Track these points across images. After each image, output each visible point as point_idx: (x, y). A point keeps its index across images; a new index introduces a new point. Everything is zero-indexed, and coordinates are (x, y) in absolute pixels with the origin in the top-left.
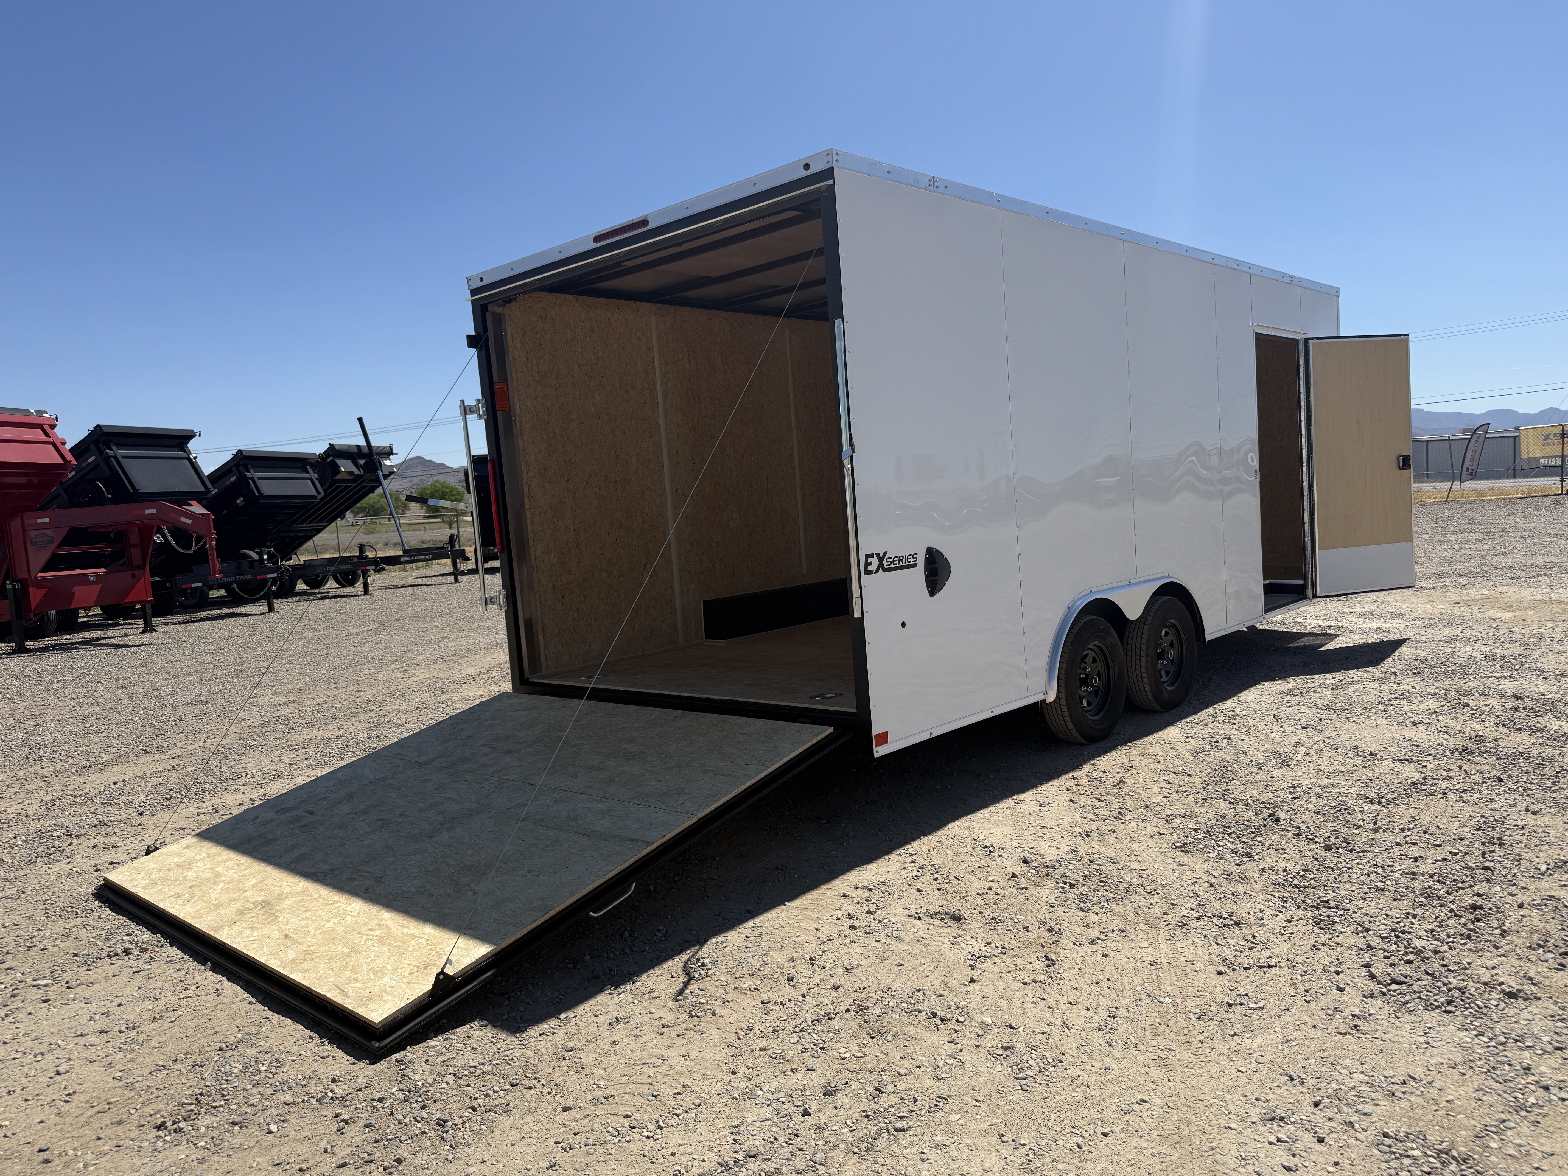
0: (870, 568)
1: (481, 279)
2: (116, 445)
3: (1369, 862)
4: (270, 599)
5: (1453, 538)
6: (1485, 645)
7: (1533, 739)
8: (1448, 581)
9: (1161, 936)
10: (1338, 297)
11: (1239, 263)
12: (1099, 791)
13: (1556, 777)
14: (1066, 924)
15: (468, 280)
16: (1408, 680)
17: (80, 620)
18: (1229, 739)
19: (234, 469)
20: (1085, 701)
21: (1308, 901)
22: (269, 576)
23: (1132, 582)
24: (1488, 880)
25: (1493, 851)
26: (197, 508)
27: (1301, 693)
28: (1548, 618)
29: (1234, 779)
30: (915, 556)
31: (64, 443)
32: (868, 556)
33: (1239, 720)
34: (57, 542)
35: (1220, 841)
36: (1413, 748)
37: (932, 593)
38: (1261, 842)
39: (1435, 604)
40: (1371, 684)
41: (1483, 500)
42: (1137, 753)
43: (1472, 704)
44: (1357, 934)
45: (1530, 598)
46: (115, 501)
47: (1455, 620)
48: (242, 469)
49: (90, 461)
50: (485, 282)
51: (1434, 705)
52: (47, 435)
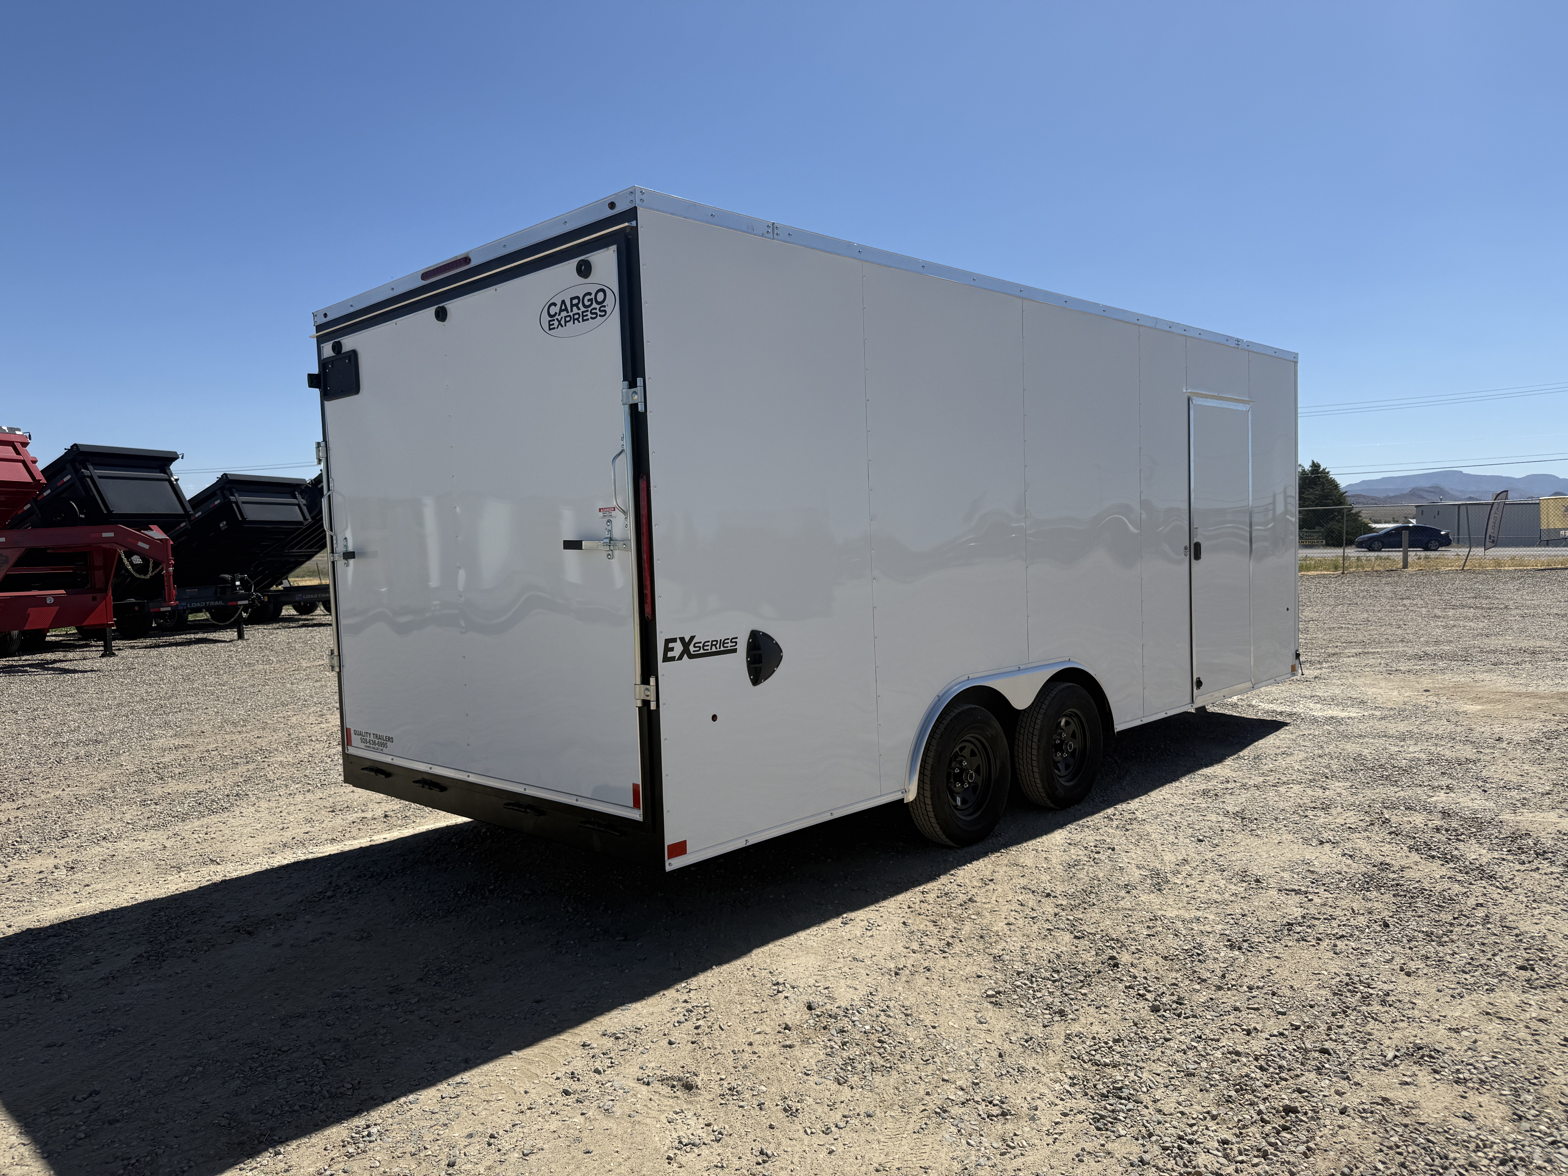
0: (670, 654)
1: (325, 315)
2: (93, 464)
3: (1194, 1032)
4: (239, 626)
5: (1451, 613)
6: (1436, 745)
7: (1444, 871)
8: (1426, 665)
9: (910, 1127)
10: (1296, 363)
11: (1171, 325)
12: (942, 910)
13: (1451, 924)
14: (810, 1101)
15: (315, 316)
16: (1337, 784)
17: (47, 639)
18: (1113, 849)
19: (218, 492)
20: (958, 799)
21: (1100, 1086)
22: (240, 603)
23: (1022, 667)
24: (1319, 1068)
25: (1341, 1027)
26: (156, 533)
27: (1216, 795)
28: (1516, 714)
29: (1094, 905)
30: (734, 640)
31: (34, 462)
32: (668, 641)
33: (1135, 825)
34: (12, 561)
35: (1039, 991)
36: (1308, 874)
37: (756, 681)
38: (1085, 994)
39: (1403, 691)
40: (1296, 788)
41: (1500, 571)
42: (1006, 862)
43: (1394, 819)
44: (1137, 1139)
45: (1505, 689)
46: (86, 522)
47: (1419, 711)
48: (227, 493)
49: (65, 480)
50: (329, 319)
51: (1352, 818)
52: (18, 453)
